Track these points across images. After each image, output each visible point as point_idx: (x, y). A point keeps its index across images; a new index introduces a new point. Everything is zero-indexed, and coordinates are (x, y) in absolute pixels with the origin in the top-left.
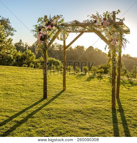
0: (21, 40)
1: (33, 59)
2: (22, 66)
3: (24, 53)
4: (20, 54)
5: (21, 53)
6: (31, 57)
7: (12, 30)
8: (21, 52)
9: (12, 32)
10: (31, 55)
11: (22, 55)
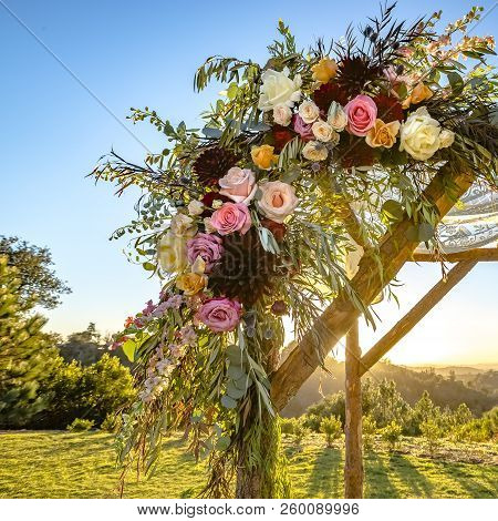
0: (92, 326)
1: (123, 388)
2: (69, 427)
3: (90, 370)
4: (73, 372)
5: (78, 369)
6: (117, 382)
7: (55, 285)
8: (77, 366)
9: (55, 294)
10: (115, 376)
11: (80, 374)
